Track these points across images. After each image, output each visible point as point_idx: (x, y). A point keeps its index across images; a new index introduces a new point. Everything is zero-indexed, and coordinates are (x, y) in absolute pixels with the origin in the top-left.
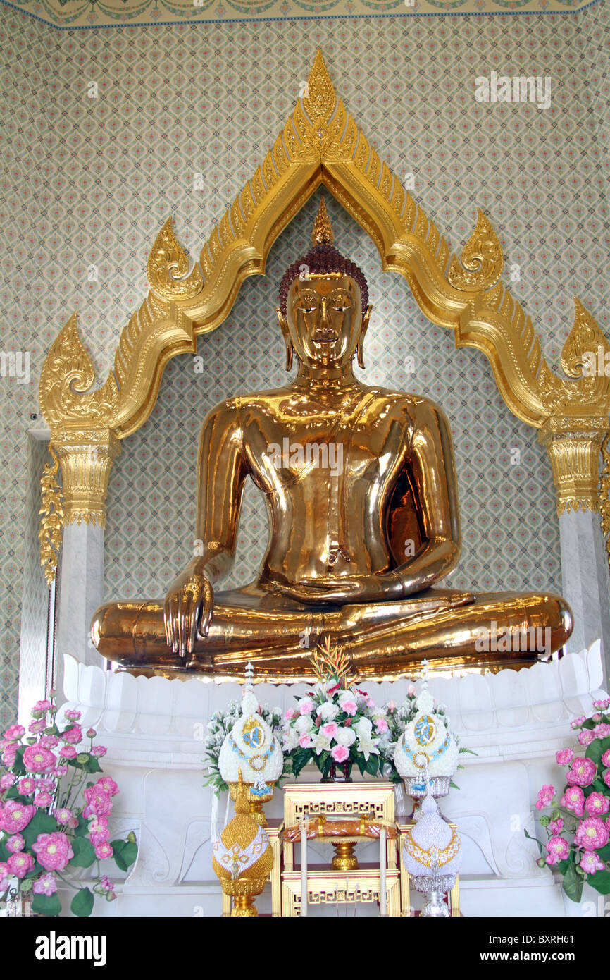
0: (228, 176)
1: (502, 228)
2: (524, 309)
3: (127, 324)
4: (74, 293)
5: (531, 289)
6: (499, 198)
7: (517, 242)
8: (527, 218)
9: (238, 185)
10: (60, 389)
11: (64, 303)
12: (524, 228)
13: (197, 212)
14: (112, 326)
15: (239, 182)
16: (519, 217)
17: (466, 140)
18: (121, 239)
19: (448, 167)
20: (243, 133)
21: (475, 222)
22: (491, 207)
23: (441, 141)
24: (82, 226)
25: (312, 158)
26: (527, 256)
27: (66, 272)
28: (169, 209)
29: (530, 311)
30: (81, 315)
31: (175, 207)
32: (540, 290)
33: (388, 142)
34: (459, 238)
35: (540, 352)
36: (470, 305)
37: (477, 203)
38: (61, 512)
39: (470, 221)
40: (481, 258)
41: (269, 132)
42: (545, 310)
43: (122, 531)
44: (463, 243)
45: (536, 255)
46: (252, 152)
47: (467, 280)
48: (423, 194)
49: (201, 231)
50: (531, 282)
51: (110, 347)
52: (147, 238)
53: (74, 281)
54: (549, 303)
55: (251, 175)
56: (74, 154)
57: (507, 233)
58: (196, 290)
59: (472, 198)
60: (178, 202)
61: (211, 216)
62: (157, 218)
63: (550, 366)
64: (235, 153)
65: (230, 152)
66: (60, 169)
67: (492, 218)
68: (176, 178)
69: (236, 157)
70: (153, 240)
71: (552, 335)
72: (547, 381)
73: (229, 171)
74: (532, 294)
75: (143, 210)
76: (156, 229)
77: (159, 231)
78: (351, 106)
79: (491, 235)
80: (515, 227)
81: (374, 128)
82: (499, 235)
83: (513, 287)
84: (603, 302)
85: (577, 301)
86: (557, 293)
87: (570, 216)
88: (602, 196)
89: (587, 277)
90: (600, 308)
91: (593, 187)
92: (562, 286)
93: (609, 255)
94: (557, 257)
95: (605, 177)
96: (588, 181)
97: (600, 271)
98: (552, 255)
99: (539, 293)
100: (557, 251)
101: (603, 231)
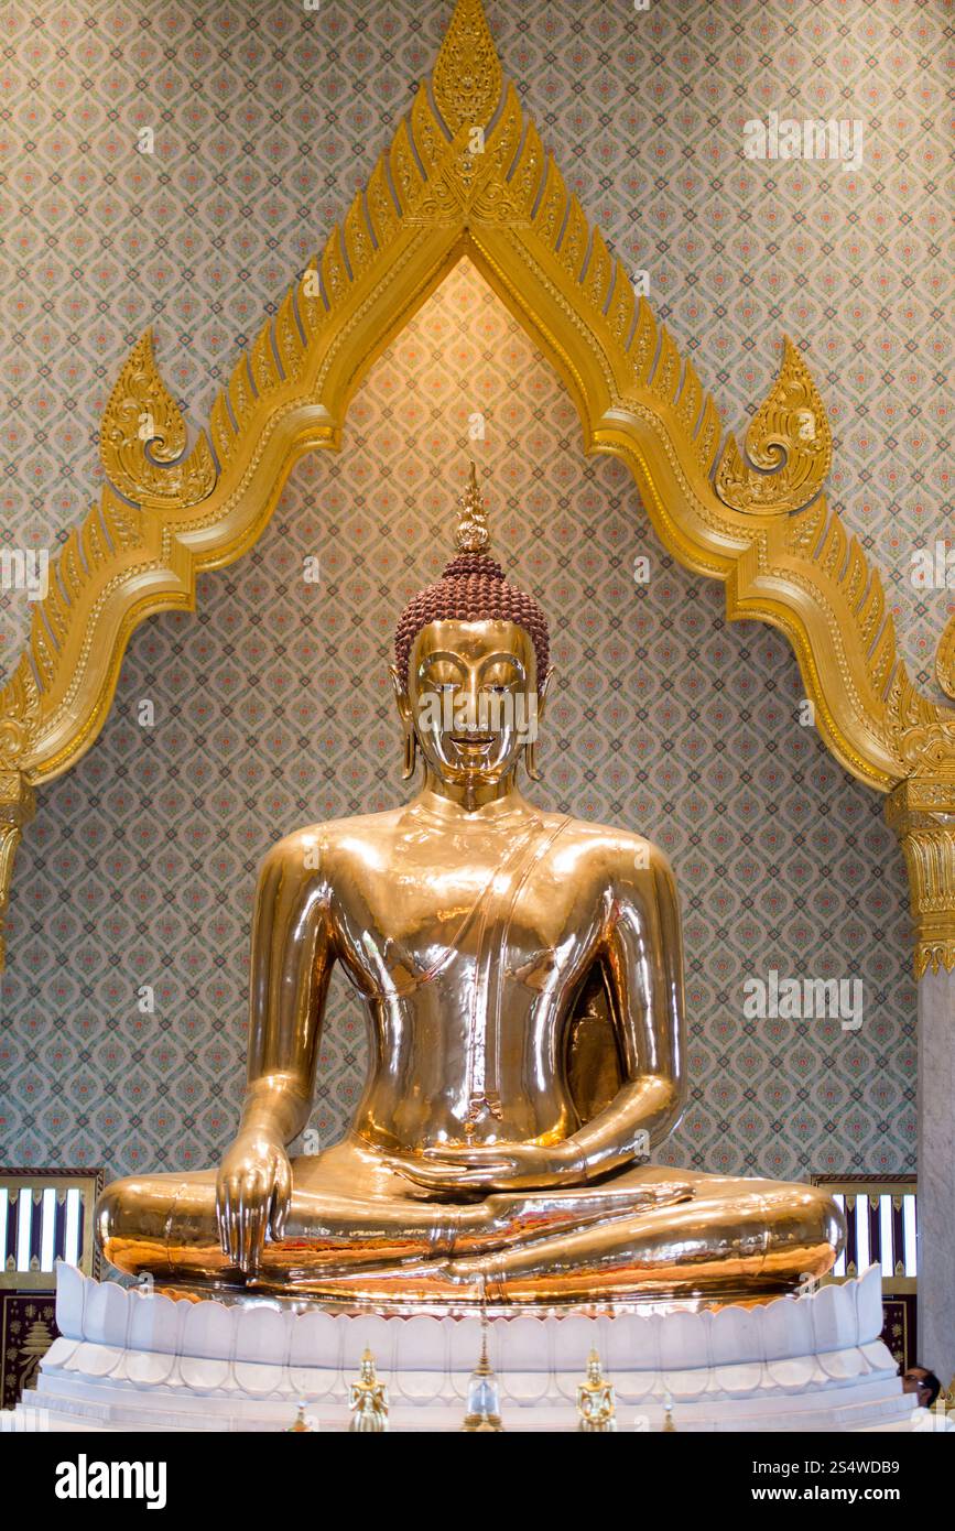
0: (272, 244)
1: (833, 378)
2: (868, 553)
5: (884, 512)
6: (830, 313)
7: (862, 410)
8: (887, 358)
12: (878, 382)
13: (205, 320)
15: (296, 258)
16: (869, 357)
18: (45, 371)
19: (729, 244)
20: (305, 149)
21: (778, 366)
22: (812, 333)
25: (446, 213)
26: (881, 440)
28: (148, 311)
29: (879, 558)
31: (159, 306)
32: (902, 514)
33: (607, 182)
34: (743, 398)
35: (895, 644)
36: (758, 544)
37: (785, 325)
39: (766, 361)
40: (786, 446)
41: (358, 149)
44: (751, 409)
45: (900, 439)
46: (323, 192)
47: (756, 491)
48: (674, 299)
49: (213, 361)
50: (885, 497)
51: (22, 601)
52: (101, 371)
54: (919, 543)
55: (321, 245)
57: (843, 390)
58: (202, 490)
59: (775, 313)
60: (167, 296)
61: (235, 329)
62: (122, 328)
63: (912, 674)
64: (286, 192)
65: (275, 190)
67: (813, 357)
68: (162, 243)
69: (288, 202)
70: (113, 376)
71: (921, 610)
72: (905, 704)
73: (274, 233)
74: (886, 521)
75: (92, 309)
76: (119, 352)
77: (125, 356)
78: (532, 99)
79: (806, 398)
80: (861, 378)
81: (579, 150)
82: (826, 396)
83: (849, 504)
86: (938, 522)
92: (947, 509)
94: (942, 444)
98: (933, 440)
99: (901, 521)
100: (944, 432)
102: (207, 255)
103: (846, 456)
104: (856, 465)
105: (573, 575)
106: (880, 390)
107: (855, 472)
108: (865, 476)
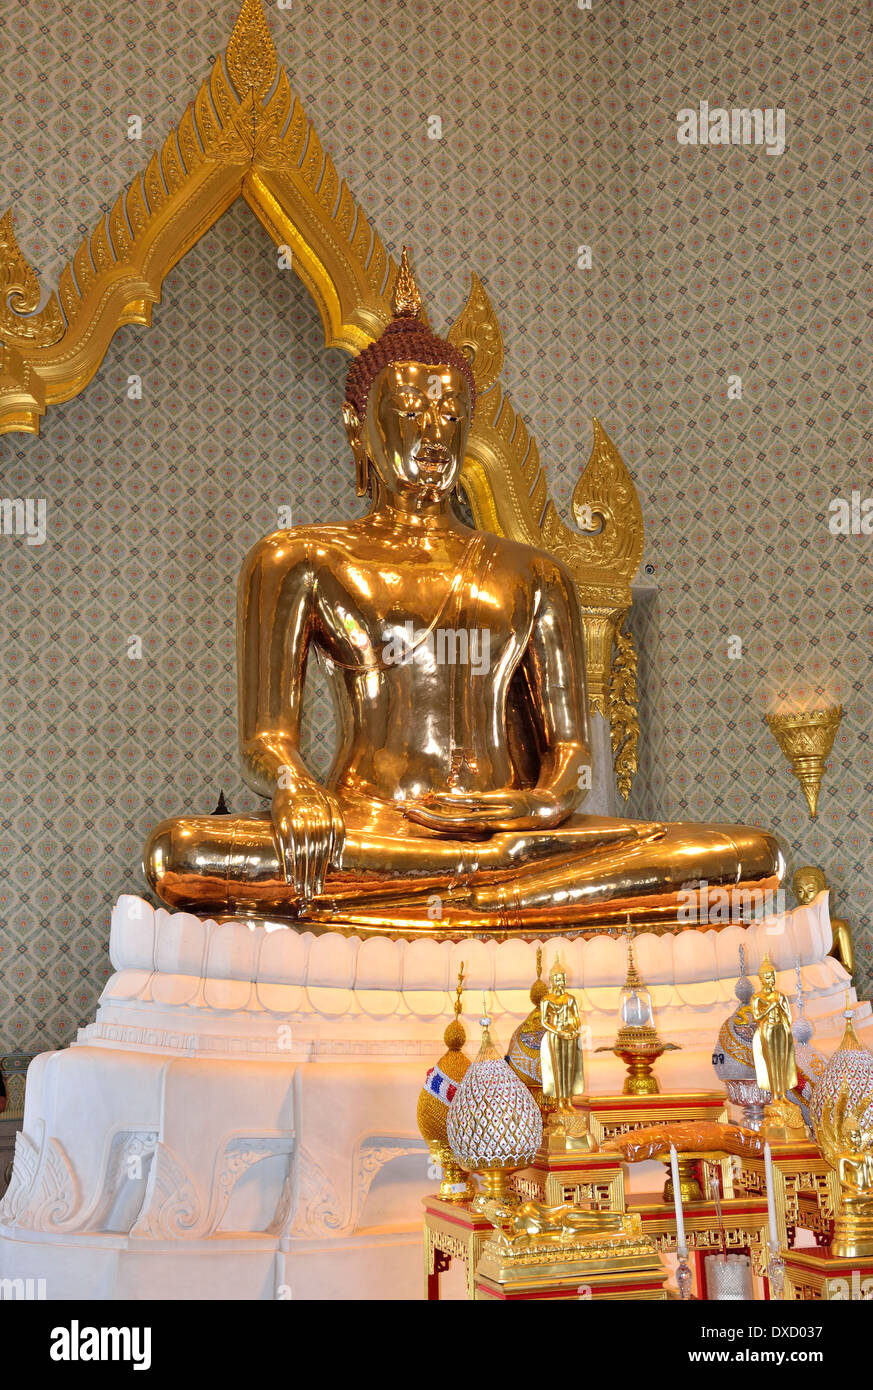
0: (106, 160)
1: (503, 305)
2: (527, 426)
5: (537, 400)
6: (501, 260)
7: (522, 329)
8: (538, 295)
9: (121, 177)
12: (532, 311)
13: (54, 210)
15: (124, 173)
16: (527, 294)
17: (461, 167)
19: (434, 204)
20: (130, 93)
21: (467, 293)
22: (489, 272)
23: (425, 162)
25: (239, 155)
26: (535, 350)
28: (8, 197)
29: (534, 431)
31: (17, 194)
32: (549, 402)
33: (350, 150)
34: (444, 312)
35: (545, 490)
37: (471, 265)
39: (460, 289)
40: (475, 348)
41: (171, 98)
42: (555, 431)
45: (547, 351)
48: (397, 238)
49: (60, 242)
50: (538, 390)
54: (560, 422)
55: (143, 166)
57: (510, 314)
58: (53, 336)
59: (465, 256)
60: (23, 187)
61: (77, 219)
63: (558, 510)
67: (490, 290)
68: (19, 146)
71: (562, 468)
72: (553, 531)
73: (108, 152)
74: (538, 406)
78: (298, 82)
79: (489, 315)
80: (521, 307)
81: (331, 124)
82: (499, 316)
83: (514, 392)
84: (631, 429)
85: (598, 424)
86: (572, 409)
87: (595, 301)
88: (639, 277)
89: (612, 392)
90: (626, 437)
91: (627, 263)
92: (578, 401)
93: (644, 364)
94: (575, 358)
95: (644, 251)
96: (621, 254)
97: (628, 385)
98: (569, 354)
99: (548, 407)
100: (575, 349)
101: (637, 328)
102: (55, 161)
103: (512, 359)
104: (519, 366)
105: (288, 445)
106: (534, 316)
107: (518, 371)
108: (525, 374)
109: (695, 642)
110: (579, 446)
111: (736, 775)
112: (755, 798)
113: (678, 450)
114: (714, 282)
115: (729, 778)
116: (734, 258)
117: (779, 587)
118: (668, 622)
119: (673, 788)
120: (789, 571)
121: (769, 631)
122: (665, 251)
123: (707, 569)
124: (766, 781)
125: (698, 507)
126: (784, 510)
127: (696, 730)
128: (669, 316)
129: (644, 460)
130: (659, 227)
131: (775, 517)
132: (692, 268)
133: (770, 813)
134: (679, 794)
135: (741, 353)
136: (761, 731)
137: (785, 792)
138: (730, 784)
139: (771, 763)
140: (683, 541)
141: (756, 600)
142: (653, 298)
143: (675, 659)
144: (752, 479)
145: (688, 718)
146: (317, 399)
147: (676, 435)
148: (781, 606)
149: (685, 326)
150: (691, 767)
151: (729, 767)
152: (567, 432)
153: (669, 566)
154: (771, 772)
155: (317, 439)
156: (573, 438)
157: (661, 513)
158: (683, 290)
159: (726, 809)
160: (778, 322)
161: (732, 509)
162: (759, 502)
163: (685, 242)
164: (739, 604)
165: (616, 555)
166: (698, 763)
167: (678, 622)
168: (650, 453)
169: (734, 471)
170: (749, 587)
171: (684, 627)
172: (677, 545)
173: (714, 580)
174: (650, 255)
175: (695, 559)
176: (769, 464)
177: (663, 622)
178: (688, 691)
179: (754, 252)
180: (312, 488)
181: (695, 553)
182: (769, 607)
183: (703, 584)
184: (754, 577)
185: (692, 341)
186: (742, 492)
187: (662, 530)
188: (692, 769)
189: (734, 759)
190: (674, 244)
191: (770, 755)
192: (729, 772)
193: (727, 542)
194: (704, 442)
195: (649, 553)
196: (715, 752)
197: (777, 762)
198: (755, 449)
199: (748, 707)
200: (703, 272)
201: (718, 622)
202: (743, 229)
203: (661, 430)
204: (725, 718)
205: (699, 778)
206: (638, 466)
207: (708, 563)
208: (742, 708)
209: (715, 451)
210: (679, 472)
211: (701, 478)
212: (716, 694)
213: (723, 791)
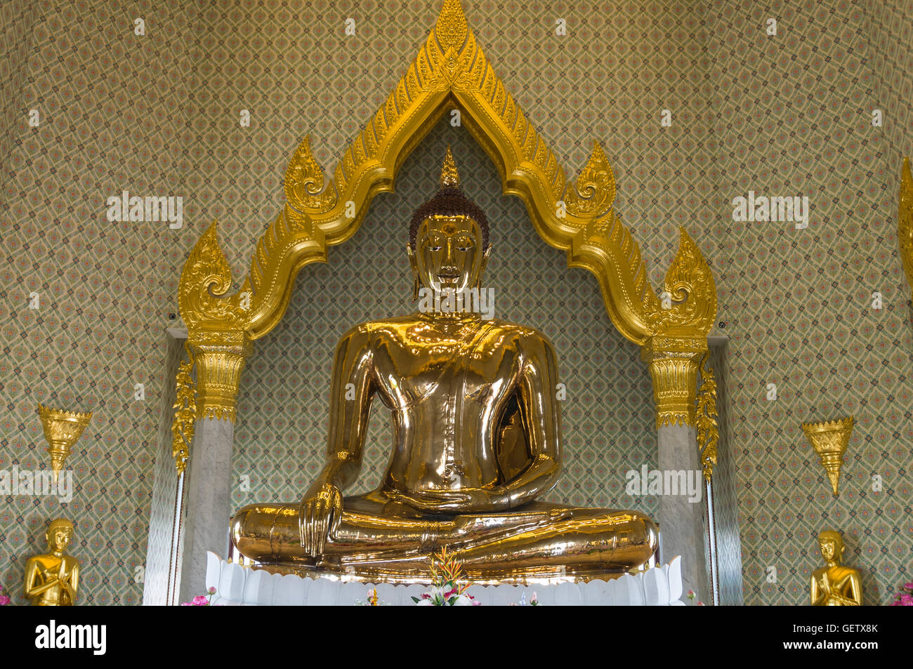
0: (364, 99)
1: (616, 158)
2: (633, 235)
3: (264, 234)
4: (214, 201)
5: (640, 217)
6: (614, 130)
7: (629, 172)
8: (640, 150)
10: (199, 291)
11: (205, 211)
12: (636, 160)
13: (333, 132)
14: (250, 235)
16: (632, 149)
17: (587, 75)
18: (260, 153)
19: (568, 100)
20: (379, 58)
21: (591, 152)
22: (606, 138)
23: (563, 74)
24: (224, 139)
25: (442, 85)
26: (638, 185)
27: (208, 181)
28: (307, 128)
29: (638, 238)
30: (221, 224)
31: (312, 126)
32: (648, 218)
33: (514, 73)
34: (575, 167)
35: (645, 276)
36: (583, 230)
37: (594, 135)
38: (195, 408)
39: (585, 150)
40: (595, 187)
41: (403, 58)
42: (652, 236)
43: (249, 424)
44: (579, 171)
45: (646, 185)
46: (387, 77)
47: (581, 207)
48: (544, 124)
49: (336, 150)
50: (640, 211)
51: (247, 255)
52: (286, 154)
53: (215, 191)
54: (656, 231)
56: (219, 70)
57: (620, 163)
58: (330, 205)
59: (589, 130)
60: (316, 121)
61: (346, 136)
62: (296, 135)
63: (654, 289)
64: (370, 77)
65: (366, 76)
66: (205, 83)
67: (607, 149)
68: (314, 98)
69: (371, 81)
70: (291, 155)
71: (657, 261)
72: (651, 303)
74: (640, 221)
75: (282, 127)
76: (294, 146)
77: (296, 147)
78: (480, 37)
79: (605, 165)
80: (628, 159)
82: (613, 165)
83: (624, 214)
84: (707, 231)
85: (682, 230)
86: (664, 222)
87: (680, 150)
88: (711, 131)
89: (693, 207)
90: (704, 237)
91: (703, 123)
92: (668, 216)
93: (716, 188)
94: (666, 188)
95: (715, 113)
96: (698, 117)
97: (705, 202)
98: (662, 186)
99: (648, 221)
100: (666, 182)
101: (710, 165)
102: (335, 104)
103: (622, 192)
104: (627, 196)
106: (637, 164)
107: (626, 199)
108: (631, 201)
109: (754, 374)
110: (670, 246)
111: (783, 465)
112: (796, 482)
113: (740, 244)
114: (760, 130)
115: (779, 468)
116: (772, 113)
117: (809, 334)
118: (736, 361)
119: (740, 475)
120: (815, 323)
121: (802, 365)
122: (728, 112)
123: (761, 323)
124: (804, 470)
125: (754, 281)
126: (810, 280)
127: (756, 434)
128: (732, 155)
129: (717, 252)
130: (723, 97)
131: (804, 286)
132: (746, 122)
133: (806, 492)
134: (745, 479)
135: (779, 176)
136: (799, 435)
137: (816, 477)
138: (779, 472)
139: (806, 457)
140: (745, 305)
141: (793, 343)
142: (721, 144)
143: (741, 386)
144: (789, 260)
145: (751, 427)
146: (516, 226)
147: (738, 234)
148: (810, 347)
149: (742, 161)
150: (754, 460)
151: (778, 460)
152: (661, 237)
153: (736, 322)
154: (806, 463)
155: (516, 251)
156: (665, 240)
157: (730, 286)
158: (740, 137)
159: (777, 490)
160: (803, 153)
161: (776, 282)
162: (793, 275)
163: (741, 105)
164: (782, 346)
165: (696, 317)
166: (758, 457)
167: (743, 360)
168: (721, 247)
169: (777, 256)
170: (788, 335)
171: (746, 363)
172: (741, 309)
173: (765, 330)
174: (719, 115)
175: (753, 317)
176: (799, 250)
177: (732, 361)
178: (750, 408)
179: (785, 108)
180: (513, 281)
181: (753, 313)
182: (802, 348)
183: (758, 334)
184: (792, 328)
185: (747, 170)
186: (782, 270)
187: (731, 298)
188: (754, 462)
189: (781, 455)
190: (734, 108)
191: (805, 451)
192: (778, 463)
193: (773, 304)
194: (756, 237)
195: (721, 313)
196: (769, 450)
197: (810, 457)
198: (790, 239)
199: (790, 418)
200: (753, 124)
201: (769, 360)
202: (777, 94)
203: (729, 231)
204: (775, 426)
205: (759, 468)
206: (713, 256)
207: (761, 319)
208: (786, 419)
209: (764, 243)
210: (741, 258)
211: (755, 261)
212: (769, 409)
213: (775, 477)
